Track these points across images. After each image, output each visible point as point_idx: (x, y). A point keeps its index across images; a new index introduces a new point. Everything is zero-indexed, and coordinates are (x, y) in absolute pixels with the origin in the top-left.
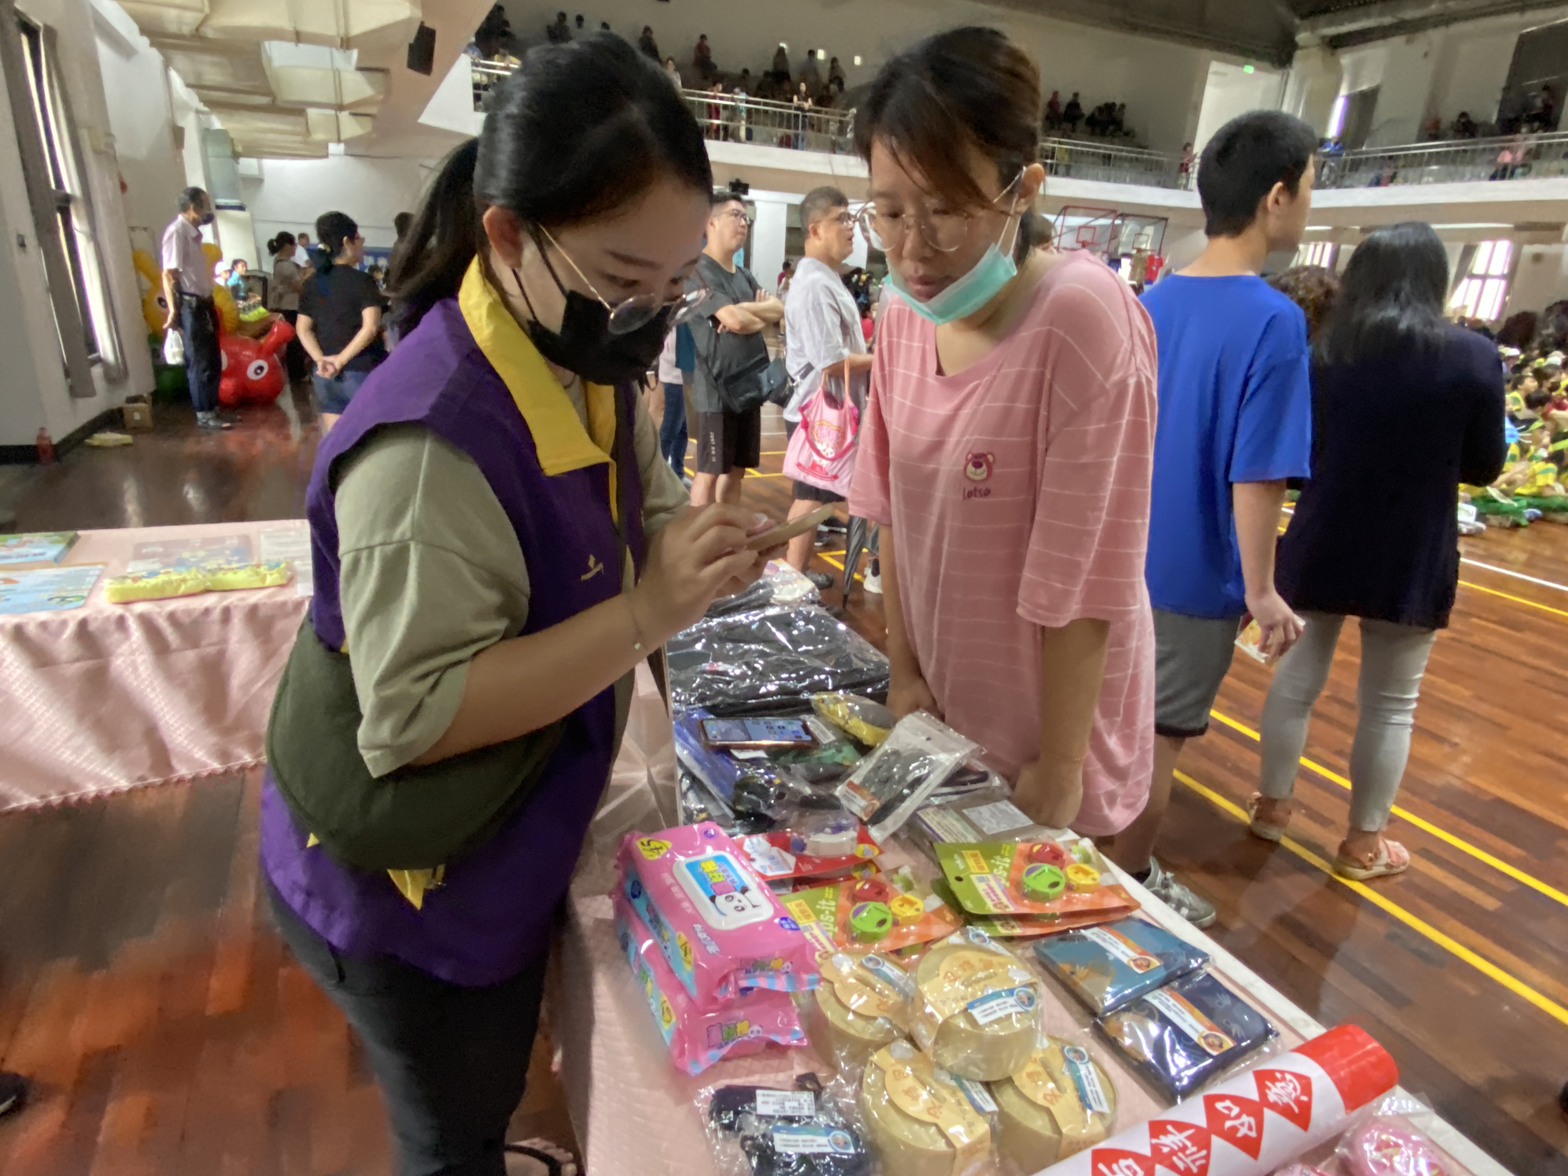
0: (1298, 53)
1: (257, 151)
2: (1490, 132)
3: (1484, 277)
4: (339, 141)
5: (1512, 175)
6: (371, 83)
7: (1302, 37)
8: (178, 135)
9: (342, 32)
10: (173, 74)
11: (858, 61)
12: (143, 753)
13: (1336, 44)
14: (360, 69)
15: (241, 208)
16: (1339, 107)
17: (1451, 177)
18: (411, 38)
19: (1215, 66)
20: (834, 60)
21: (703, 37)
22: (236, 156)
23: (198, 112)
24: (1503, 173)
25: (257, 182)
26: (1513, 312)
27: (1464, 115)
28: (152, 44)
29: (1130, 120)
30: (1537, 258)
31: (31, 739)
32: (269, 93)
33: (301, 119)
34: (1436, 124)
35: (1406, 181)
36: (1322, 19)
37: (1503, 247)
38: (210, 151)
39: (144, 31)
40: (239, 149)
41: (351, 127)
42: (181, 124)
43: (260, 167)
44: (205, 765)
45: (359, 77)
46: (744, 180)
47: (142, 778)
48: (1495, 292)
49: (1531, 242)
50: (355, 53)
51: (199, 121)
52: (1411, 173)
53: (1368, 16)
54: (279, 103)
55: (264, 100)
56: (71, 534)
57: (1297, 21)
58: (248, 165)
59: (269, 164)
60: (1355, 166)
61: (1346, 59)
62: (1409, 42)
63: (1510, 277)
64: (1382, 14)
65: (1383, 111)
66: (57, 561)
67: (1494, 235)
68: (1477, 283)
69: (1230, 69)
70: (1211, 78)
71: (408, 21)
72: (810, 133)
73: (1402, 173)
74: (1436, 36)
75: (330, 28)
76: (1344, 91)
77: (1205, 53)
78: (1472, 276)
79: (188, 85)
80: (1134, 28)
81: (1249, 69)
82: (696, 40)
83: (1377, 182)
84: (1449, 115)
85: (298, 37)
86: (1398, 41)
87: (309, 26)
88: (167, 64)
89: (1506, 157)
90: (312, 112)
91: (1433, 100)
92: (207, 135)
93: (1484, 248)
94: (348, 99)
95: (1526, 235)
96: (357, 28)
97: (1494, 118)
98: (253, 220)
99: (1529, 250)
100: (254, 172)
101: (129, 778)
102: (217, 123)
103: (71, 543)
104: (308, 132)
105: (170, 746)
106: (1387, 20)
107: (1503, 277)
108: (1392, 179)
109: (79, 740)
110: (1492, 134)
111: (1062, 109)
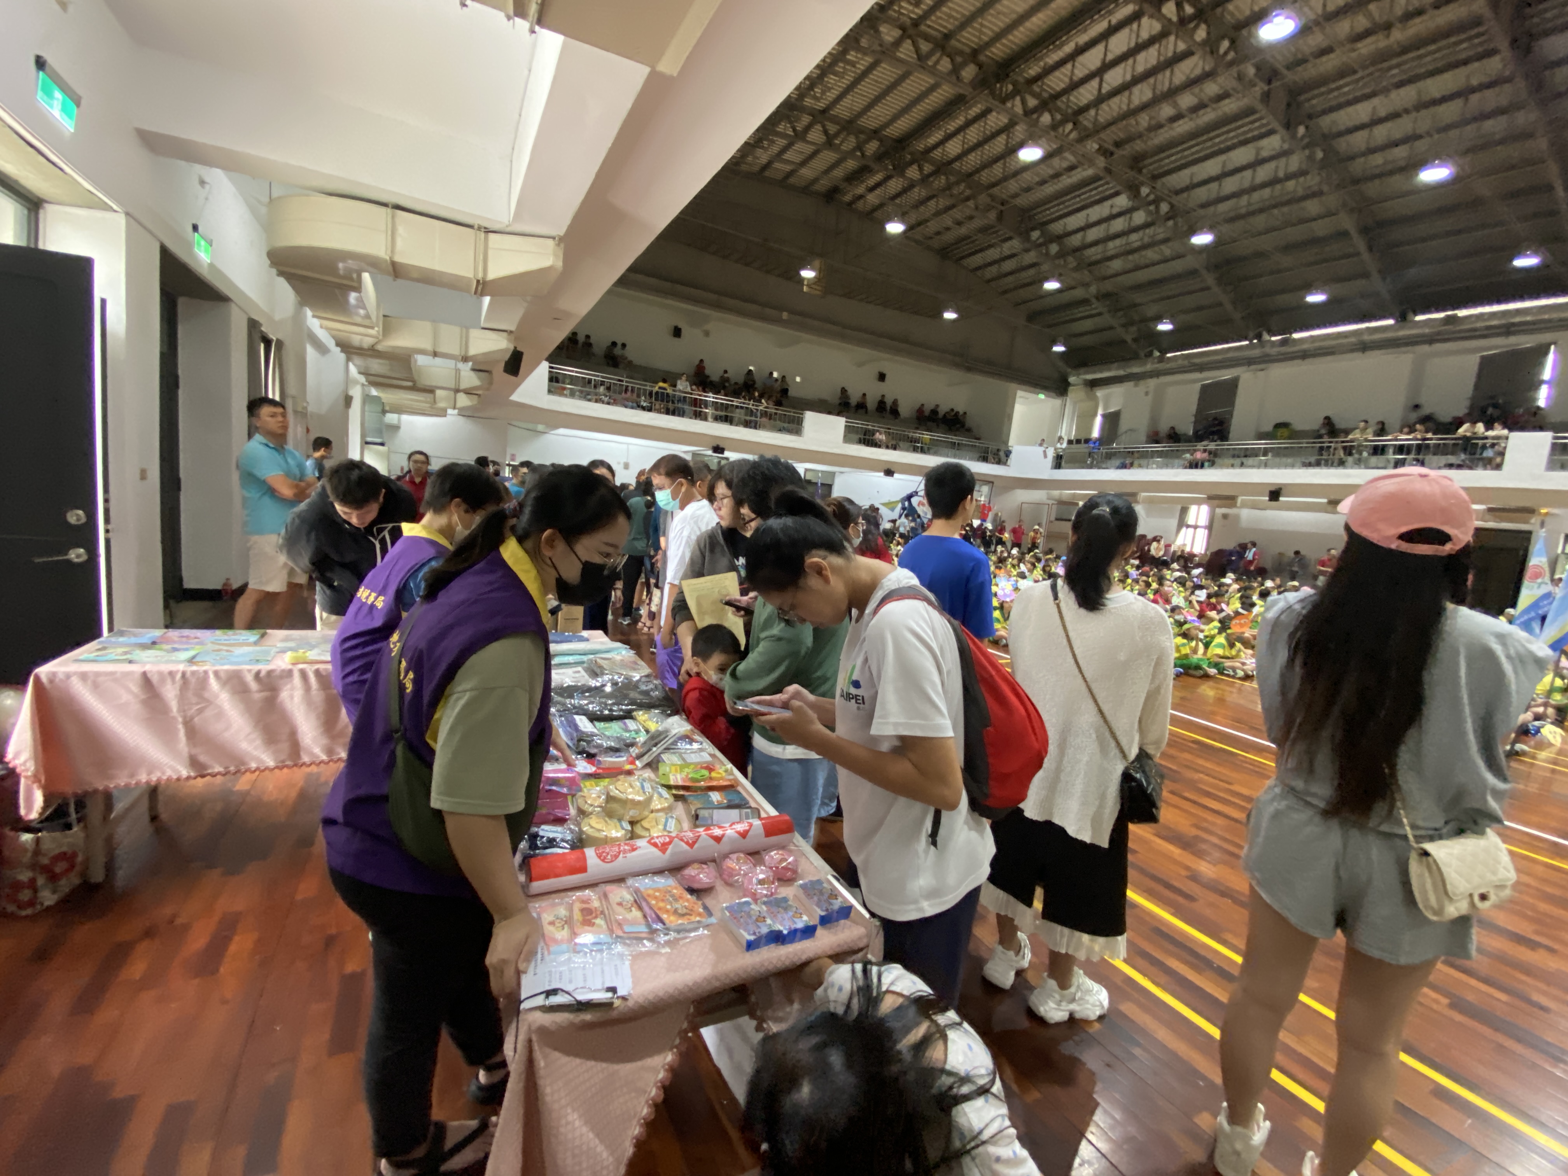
0: (1071, 388)
1: (399, 410)
2: (1188, 440)
3: (1196, 527)
4: (454, 408)
5: (1202, 467)
6: (479, 378)
7: (1072, 379)
8: (348, 401)
9: (463, 353)
10: (351, 365)
11: (798, 379)
12: (285, 746)
13: (1093, 384)
14: (473, 370)
15: (382, 444)
16: (1098, 421)
17: (1166, 466)
18: (507, 356)
19: (1020, 393)
20: (784, 377)
21: (702, 361)
22: (384, 412)
23: (363, 385)
24: (1195, 465)
25: (396, 428)
26: (1214, 549)
27: (1173, 428)
28: (342, 351)
29: (969, 423)
30: (1225, 516)
31: (227, 735)
32: (414, 381)
33: (431, 396)
34: (1156, 433)
35: (1140, 466)
36: (1082, 370)
37: (1205, 509)
38: (367, 408)
39: (338, 345)
40: (387, 408)
41: (463, 400)
42: (351, 393)
43: (399, 420)
44: (318, 757)
45: (472, 374)
46: (722, 446)
47: (283, 761)
48: (1202, 536)
49: (1220, 507)
50: (470, 364)
51: (363, 391)
52: (1144, 462)
53: (1110, 370)
54: (419, 385)
55: (410, 384)
56: (262, 631)
57: (1069, 370)
58: (391, 418)
59: (405, 418)
60: (1109, 456)
61: (1100, 393)
62: (1136, 385)
63: (1210, 527)
64: (1118, 368)
65: (1124, 424)
66: (256, 643)
67: (1198, 502)
68: (1191, 530)
69: (1031, 396)
70: (1018, 400)
71: (506, 350)
72: (764, 420)
73: (1136, 463)
74: (1152, 383)
75: (455, 350)
76: (1100, 412)
77: (1013, 385)
78: (1188, 526)
79: (360, 373)
80: (969, 369)
81: (1042, 396)
82: (697, 362)
83: (1123, 466)
84: (1164, 428)
85: (435, 354)
86: (1130, 385)
87: (442, 349)
88: (348, 359)
89: (1199, 455)
90: (439, 393)
91: (1154, 419)
92: (367, 399)
93: (1193, 509)
94: (463, 386)
95: (1216, 502)
96: (472, 352)
97: (1191, 433)
98: (389, 451)
99: (1220, 511)
100: (395, 422)
101: (275, 760)
102: (374, 392)
103: (263, 636)
104: (435, 402)
105: (301, 744)
106: (1121, 373)
107: (1205, 527)
108: (1131, 465)
109: (253, 736)
110: (1190, 441)
111: (927, 413)
